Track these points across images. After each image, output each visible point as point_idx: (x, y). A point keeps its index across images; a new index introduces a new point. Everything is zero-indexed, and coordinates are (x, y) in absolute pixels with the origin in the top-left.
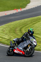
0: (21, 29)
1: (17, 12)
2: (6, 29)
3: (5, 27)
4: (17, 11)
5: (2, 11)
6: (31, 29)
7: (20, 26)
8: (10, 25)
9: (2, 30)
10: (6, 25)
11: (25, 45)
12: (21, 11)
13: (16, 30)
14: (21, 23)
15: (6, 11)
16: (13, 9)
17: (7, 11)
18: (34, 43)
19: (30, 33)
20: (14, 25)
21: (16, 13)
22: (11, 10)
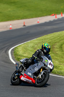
0: (62, 45)
1: (56, 19)
2: (38, 45)
3: (36, 42)
4: (56, 17)
5: (32, 18)
6: (46, 45)
7: (61, 40)
8: (45, 39)
9: (33, 47)
10: (38, 38)
11: (36, 69)
12: (63, 18)
13: (54, 48)
14: (62, 36)
15: (38, 16)
16: (50, 15)
17: (40, 18)
18: (49, 66)
19: (45, 51)
20: (51, 39)
21: (54, 21)
22: (46, 15)
